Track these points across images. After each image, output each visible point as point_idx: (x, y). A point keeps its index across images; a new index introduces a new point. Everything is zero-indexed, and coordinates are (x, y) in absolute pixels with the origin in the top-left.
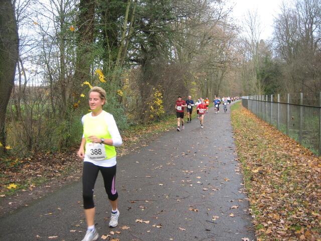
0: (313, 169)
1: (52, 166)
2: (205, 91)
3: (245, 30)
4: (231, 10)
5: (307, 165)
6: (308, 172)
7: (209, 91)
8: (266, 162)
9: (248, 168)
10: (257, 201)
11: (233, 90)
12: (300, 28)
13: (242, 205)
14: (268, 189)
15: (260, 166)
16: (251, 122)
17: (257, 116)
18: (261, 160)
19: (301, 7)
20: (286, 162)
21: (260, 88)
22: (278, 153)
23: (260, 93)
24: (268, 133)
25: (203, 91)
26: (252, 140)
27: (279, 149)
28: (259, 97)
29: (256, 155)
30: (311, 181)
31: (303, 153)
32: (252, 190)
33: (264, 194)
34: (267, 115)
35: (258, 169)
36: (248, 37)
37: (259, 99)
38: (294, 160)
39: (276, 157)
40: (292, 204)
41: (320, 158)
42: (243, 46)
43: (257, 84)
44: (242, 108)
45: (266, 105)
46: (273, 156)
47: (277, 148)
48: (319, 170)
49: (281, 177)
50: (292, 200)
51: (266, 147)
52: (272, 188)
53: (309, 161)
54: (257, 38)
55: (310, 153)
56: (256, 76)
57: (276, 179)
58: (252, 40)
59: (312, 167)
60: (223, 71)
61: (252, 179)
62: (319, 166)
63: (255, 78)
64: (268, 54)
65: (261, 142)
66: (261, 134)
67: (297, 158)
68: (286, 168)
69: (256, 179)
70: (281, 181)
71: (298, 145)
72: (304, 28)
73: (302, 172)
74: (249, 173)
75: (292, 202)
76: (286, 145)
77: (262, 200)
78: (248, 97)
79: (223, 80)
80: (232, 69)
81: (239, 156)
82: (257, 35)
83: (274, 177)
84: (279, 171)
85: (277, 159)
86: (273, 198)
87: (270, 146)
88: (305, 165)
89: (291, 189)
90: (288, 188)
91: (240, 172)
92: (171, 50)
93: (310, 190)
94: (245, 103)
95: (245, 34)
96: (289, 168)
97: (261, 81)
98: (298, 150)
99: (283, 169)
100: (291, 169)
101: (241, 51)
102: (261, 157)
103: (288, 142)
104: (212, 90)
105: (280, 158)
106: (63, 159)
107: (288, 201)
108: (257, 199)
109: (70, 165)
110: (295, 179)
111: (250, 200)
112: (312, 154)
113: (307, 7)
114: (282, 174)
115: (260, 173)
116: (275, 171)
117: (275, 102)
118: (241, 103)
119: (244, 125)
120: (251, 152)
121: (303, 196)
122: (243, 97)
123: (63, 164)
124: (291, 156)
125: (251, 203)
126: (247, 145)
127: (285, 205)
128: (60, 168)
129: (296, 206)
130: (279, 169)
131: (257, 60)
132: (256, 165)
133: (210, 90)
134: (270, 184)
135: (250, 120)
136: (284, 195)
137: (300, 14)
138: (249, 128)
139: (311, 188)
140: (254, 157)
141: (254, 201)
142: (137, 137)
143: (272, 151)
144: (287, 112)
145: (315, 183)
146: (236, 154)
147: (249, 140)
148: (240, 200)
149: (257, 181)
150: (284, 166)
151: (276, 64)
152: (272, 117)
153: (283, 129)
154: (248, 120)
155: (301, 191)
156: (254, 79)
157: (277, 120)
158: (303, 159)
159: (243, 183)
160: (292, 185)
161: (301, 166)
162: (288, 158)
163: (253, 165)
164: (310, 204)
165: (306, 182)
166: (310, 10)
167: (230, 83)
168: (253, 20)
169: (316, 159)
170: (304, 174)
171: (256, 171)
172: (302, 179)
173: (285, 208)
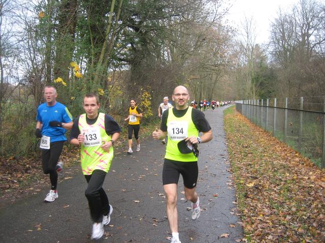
0: (316, 183)
1: (11, 174)
2: (198, 94)
3: (240, 33)
4: (226, 11)
5: (309, 179)
6: (311, 187)
7: (202, 94)
8: (262, 174)
9: (242, 182)
10: (253, 226)
11: (226, 94)
12: (296, 33)
13: (234, 232)
14: (266, 210)
15: (256, 178)
16: (245, 128)
17: (251, 121)
18: (256, 172)
19: (298, 11)
20: (284, 174)
21: (254, 93)
22: (275, 162)
23: (254, 98)
24: (263, 140)
25: (196, 95)
26: (246, 147)
27: (276, 159)
28: (254, 101)
29: (251, 165)
30: (315, 199)
31: (303, 164)
32: (246, 211)
33: (261, 217)
34: (262, 120)
35: (253, 183)
36: (243, 41)
37: (253, 103)
38: (294, 171)
39: (273, 168)
40: (296, 232)
41: (323, 170)
42: (238, 49)
43: (252, 88)
44: (236, 113)
45: (262, 110)
46: (270, 167)
47: (274, 157)
48: (323, 184)
49: (281, 193)
50: (295, 225)
51: (261, 156)
52: (271, 208)
53: (311, 173)
54: (253, 42)
55: (311, 164)
56: (250, 81)
57: (274, 195)
58: (248, 44)
59: (315, 180)
60: (218, 75)
61: (246, 196)
62: (323, 179)
63: (250, 82)
64: (263, 59)
65: (256, 149)
66: (257, 141)
67: (296, 169)
68: (286, 181)
69: (251, 196)
70: (281, 199)
71: (297, 155)
72: (300, 34)
73: (304, 187)
74: (244, 188)
75: (296, 229)
76: (283, 154)
77: (259, 226)
78: (242, 101)
79: (217, 84)
80: (226, 72)
81: (231, 166)
82: (253, 39)
83: (272, 193)
84: (278, 185)
85: (275, 171)
86: (273, 222)
87: (266, 155)
88: (306, 178)
89: (294, 209)
90: (290, 209)
91: (232, 186)
92: (164, 52)
93: (316, 211)
94: (239, 107)
95: (240, 38)
96: (288, 181)
97: (256, 85)
98: (297, 159)
99: (283, 183)
100: (291, 183)
101: (235, 55)
102: (257, 167)
103: (285, 150)
104: (205, 94)
105: (278, 169)
106: (28, 166)
107: (291, 227)
108: (253, 223)
109: (34, 174)
110: (297, 197)
111: (244, 225)
112: (314, 165)
113: (303, 12)
114: (281, 189)
115: (256, 187)
116: (273, 185)
117: (271, 107)
118: (235, 108)
119: (238, 131)
120: (245, 161)
121: (308, 220)
122: (237, 102)
123: (26, 172)
124: (290, 167)
125: (246, 230)
126: (241, 152)
127: (288, 233)
128: (21, 177)
129: (301, 235)
130: (278, 182)
131: (252, 64)
132: (251, 177)
133: (204, 94)
134: (268, 203)
135: (244, 126)
136: (285, 218)
137: (297, 19)
138: (243, 134)
139: (317, 208)
140: (249, 167)
141: (249, 227)
142: (121, 141)
143: (268, 160)
144: (284, 118)
145: (321, 202)
146: (228, 163)
147: (243, 147)
148: (232, 226)
149: (253, 199)
150: (283, 180)
151: (271, 69)
152: (267, 123)
153: (279, 136)
154: (241, 125)
155: (305, 213)
156: (249, 84)
157: (273, 126)
158: (303, 171)
159: (236, 201)
160: (293, 204)
161: (302, 179)
162: (287, 169)
163: (248, 177)
164: (319, 231)
165: (309, 200)
166: (307, 15)
167: (224, 88)
168: (249, 23)
169: (319, 172)
170: (307, 190)
171: (251, 185)
172: (305, 196)
173: (288, 237)
